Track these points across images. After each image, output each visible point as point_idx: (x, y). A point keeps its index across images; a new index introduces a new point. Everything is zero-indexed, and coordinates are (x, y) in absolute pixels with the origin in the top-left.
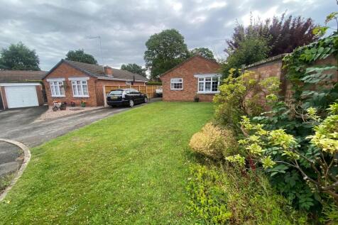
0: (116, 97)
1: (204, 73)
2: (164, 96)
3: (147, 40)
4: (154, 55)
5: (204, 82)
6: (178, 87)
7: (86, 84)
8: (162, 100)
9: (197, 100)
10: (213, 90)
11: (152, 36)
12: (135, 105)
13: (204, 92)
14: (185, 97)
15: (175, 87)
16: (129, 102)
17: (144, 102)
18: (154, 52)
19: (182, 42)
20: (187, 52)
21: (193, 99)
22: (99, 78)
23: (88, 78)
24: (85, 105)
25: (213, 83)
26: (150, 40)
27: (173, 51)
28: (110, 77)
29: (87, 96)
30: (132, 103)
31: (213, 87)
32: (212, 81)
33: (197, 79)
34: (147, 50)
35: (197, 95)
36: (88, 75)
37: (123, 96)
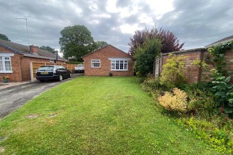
0: (47, 72)
1: (115, 57)
2: (86, 72)
3: (62, 30)
4: (67, 41)
5: (115, 63)
6: (97, 66)
7: (10, 60)
8: (84, 75)
9: (111, 75)
10: (121, 69)
11: (66, 28)
12: (63, 79)
13: (115, 70)
14: (103, 73)
15: (95, 66)
16: (59, 77)
17: (70, 77)
18: (68, 39)
19: (89, 35)
20: (93, 42)
21: (108, 74)
22: (25, 55)
23: (13, 55)
24: (8, 80)
25: (121, 64)
26: (64, 30)
27: (83, 40)
28: (35, 55)
29: (11, 72)
30: (61, 78)
31: (121, 66)
32: (120, 63)
33: (110, 61)
34: (61, 37)
35: (111, 71)
36: (13, 52)
37: (54, 72)
